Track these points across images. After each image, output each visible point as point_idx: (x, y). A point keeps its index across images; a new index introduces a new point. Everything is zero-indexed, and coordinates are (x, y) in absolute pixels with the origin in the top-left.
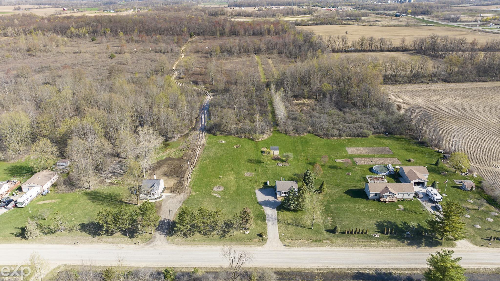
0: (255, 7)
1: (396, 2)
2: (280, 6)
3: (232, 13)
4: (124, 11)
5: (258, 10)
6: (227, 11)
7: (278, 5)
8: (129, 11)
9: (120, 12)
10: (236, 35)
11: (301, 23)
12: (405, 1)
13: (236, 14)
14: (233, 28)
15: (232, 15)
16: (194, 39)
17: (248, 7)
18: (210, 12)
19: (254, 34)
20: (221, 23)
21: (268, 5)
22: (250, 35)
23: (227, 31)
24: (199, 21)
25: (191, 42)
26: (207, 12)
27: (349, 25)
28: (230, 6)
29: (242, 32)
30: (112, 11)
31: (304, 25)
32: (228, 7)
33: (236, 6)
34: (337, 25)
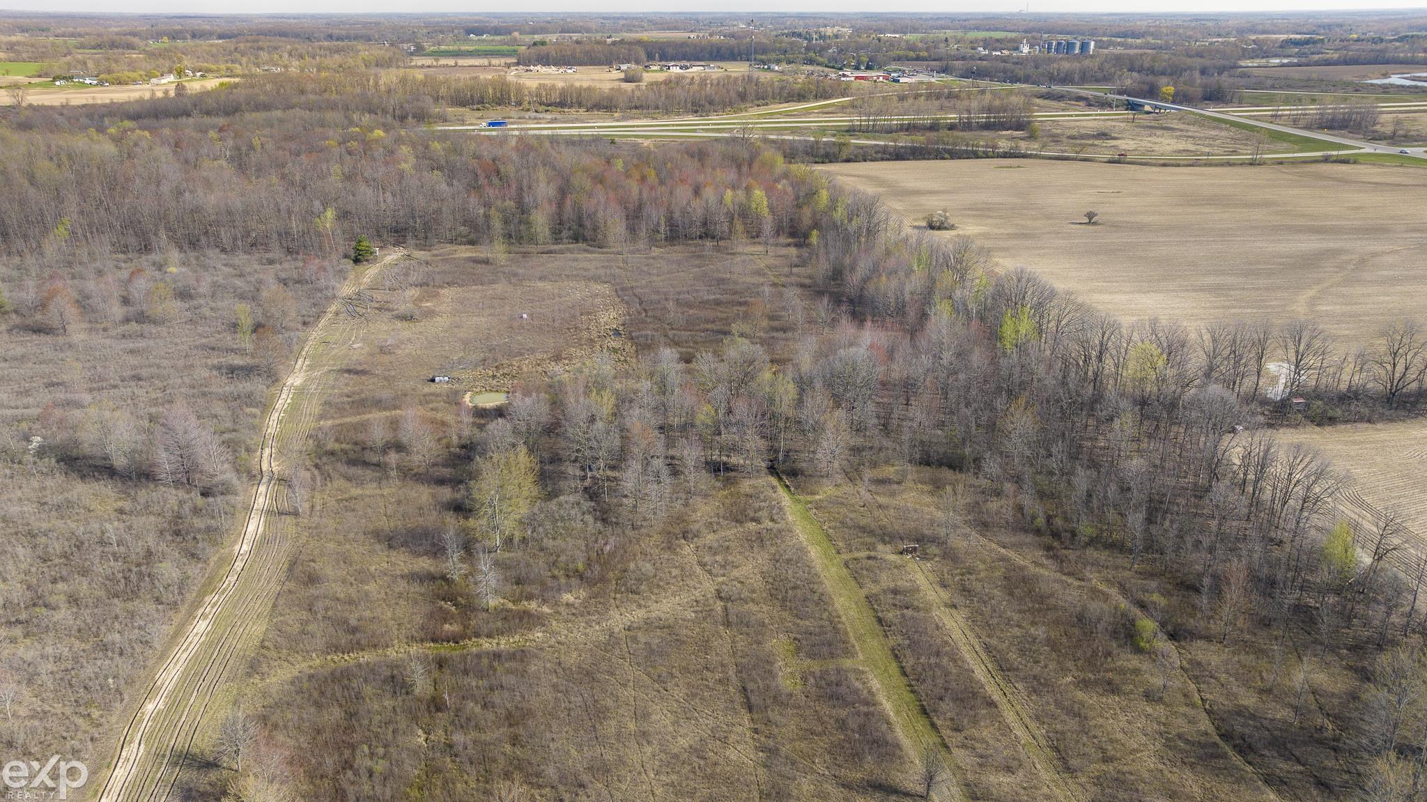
0: (610, 64)
1: (1044, 47)
2: (689, 60)
3: (539, 95)
4: (134, 82)
5: (622, 76)
6: (519, 89)
7: (684, 59)
8: (154, 80)
9: (120, 83)
10: (585, 240)
11: (836, 150)
12: (1070, 46)
13: (555, 97)
14: (568, 202)
15: (541, 104)
16: (370, 272)
17: (585, 64)
18: (457, 91)
19: (675, 234)
20: (509, 170)
21: (650, 57)
22: (653, 241)
23: (541, 221)
24: (403, 166)
25: (354, 302)
26: (443, 91)
27: (1024, 156)
28: (524, 61)
29: (616, 227)
30: (88, 81)
31: (848, 161)
32: (518, 64)
33: (545, 60)
34: (975, 155)
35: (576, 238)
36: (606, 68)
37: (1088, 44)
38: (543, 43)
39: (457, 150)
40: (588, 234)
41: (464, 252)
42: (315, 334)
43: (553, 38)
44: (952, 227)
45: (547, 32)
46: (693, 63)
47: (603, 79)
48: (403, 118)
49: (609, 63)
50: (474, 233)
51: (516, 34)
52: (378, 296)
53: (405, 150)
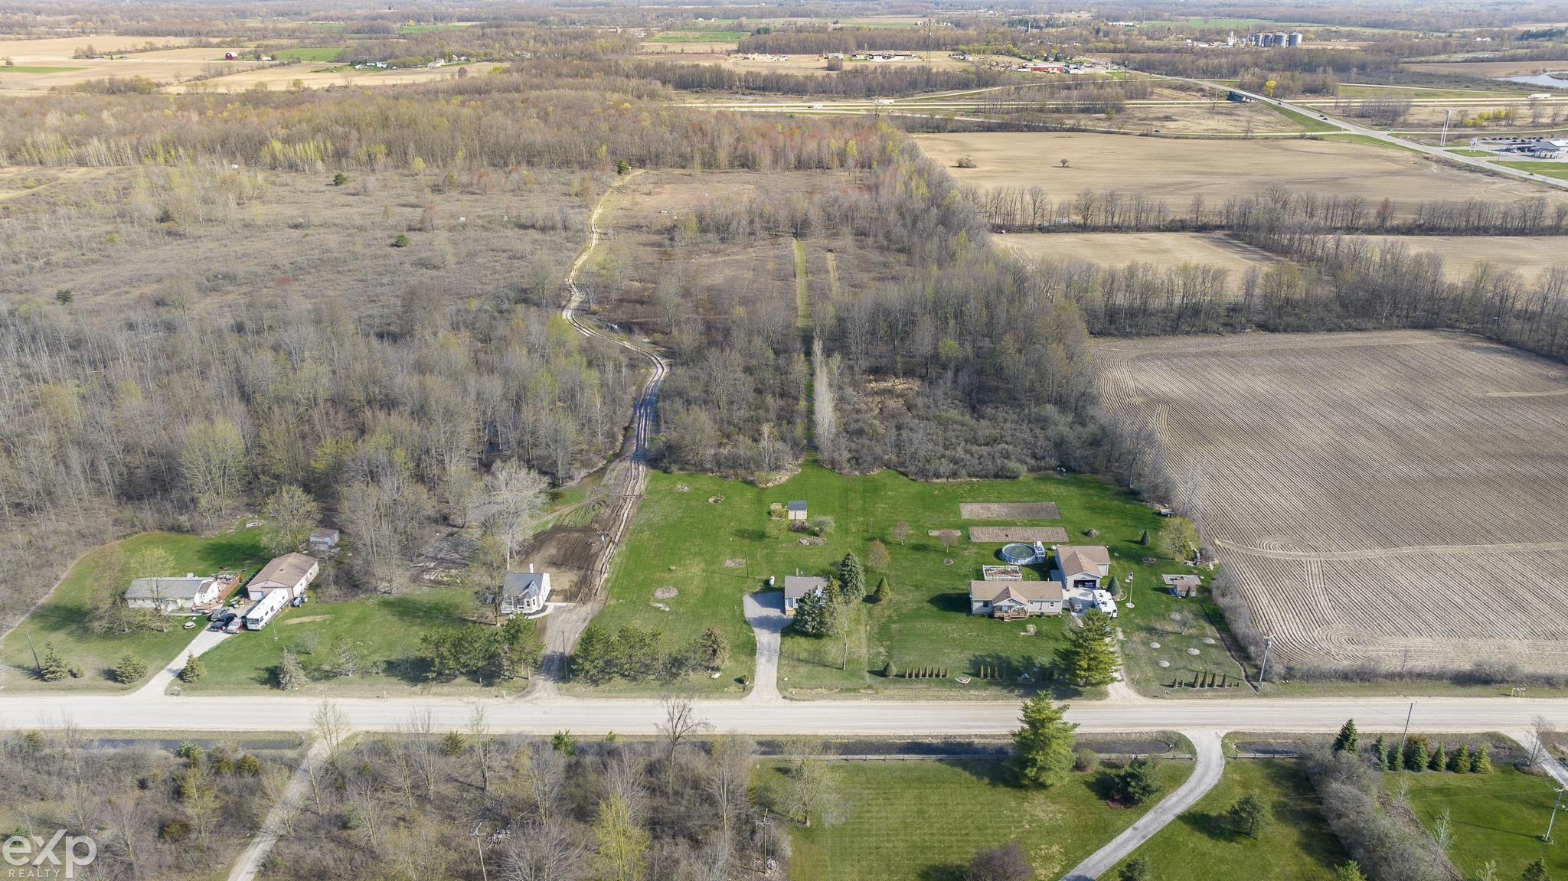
1: (1250, 40)
2: (894, 50)
3: (747, 80)
4: (416, 65)
5: (826, 65)
6: (733, 74)
7: (890, 49)
8: (431, 64)
9: (405, 67)
10: (748, 167)
11: (943, 123)
12: (1278, 39)
13: (760, 83)
14: (740, 146)
15: (747, 88)
16: (628, 178)
17: (799, 53)
18: (681, 76)
19: (801, 165)
20: (708, 128)
21: (860, 46)
22: (788, 169)
23: (723, 156)
24: (644, 123)
25: (619, 190)
26: (670, 76)
27: (1083, 131)
28: (743, 49)
29: (766, 159)
30: (379, 65)
31: (952, 131)
32: (738, 51)
33: (762, 49)
34: (1047, 130)
35: (743, 166)
36: (816, 57)
37: (1295, 37)
38: (766, 31)
39: (677, 116)
40: (750, 164)
41: (678, 171)
42: (603, 199)
43: (779, 22)
44: (975, 166)
45: (776, 16)
46: (898, 53)
47: (809, 65)
48: (639, 97)
49: (820, 52)
50: (684, 162)
51: (744, 20)
52: (632, 187)
53: (645, 114)
